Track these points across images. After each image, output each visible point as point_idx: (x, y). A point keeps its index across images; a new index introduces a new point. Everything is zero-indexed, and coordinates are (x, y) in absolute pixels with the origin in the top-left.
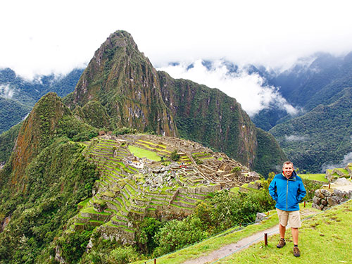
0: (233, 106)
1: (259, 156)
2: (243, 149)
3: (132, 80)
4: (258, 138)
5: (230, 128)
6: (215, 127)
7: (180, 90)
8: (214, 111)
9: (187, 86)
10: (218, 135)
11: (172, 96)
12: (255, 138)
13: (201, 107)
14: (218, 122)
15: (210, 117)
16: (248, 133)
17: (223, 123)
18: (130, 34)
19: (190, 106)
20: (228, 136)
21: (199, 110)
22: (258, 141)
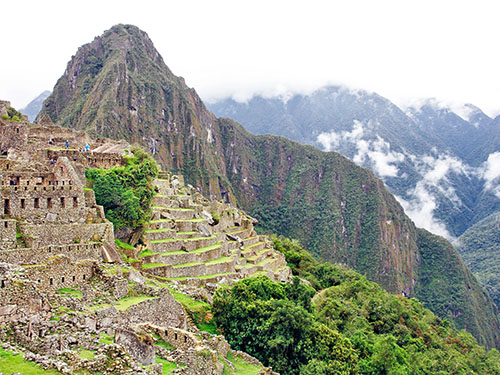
0: (367, 183)
1: (425, 281)
2: (387, 264)
3: (133, 112)
4: (421, 246)
5: (362, 225)
6: (331, 223)
7: (265, 156)
8: (330, 193)
9: (277, 147)
10: (338, 238)
11: (245, 165)
12: (415, 246)
13: (305, 186)
14: (337, 213)
15: (321, 205)
16: (398, 235)
17: (347, 216)
18: (144, 33)
19: (284, 185)
20: (358, 241)
21: (299, 191)
22: (422, 253)
